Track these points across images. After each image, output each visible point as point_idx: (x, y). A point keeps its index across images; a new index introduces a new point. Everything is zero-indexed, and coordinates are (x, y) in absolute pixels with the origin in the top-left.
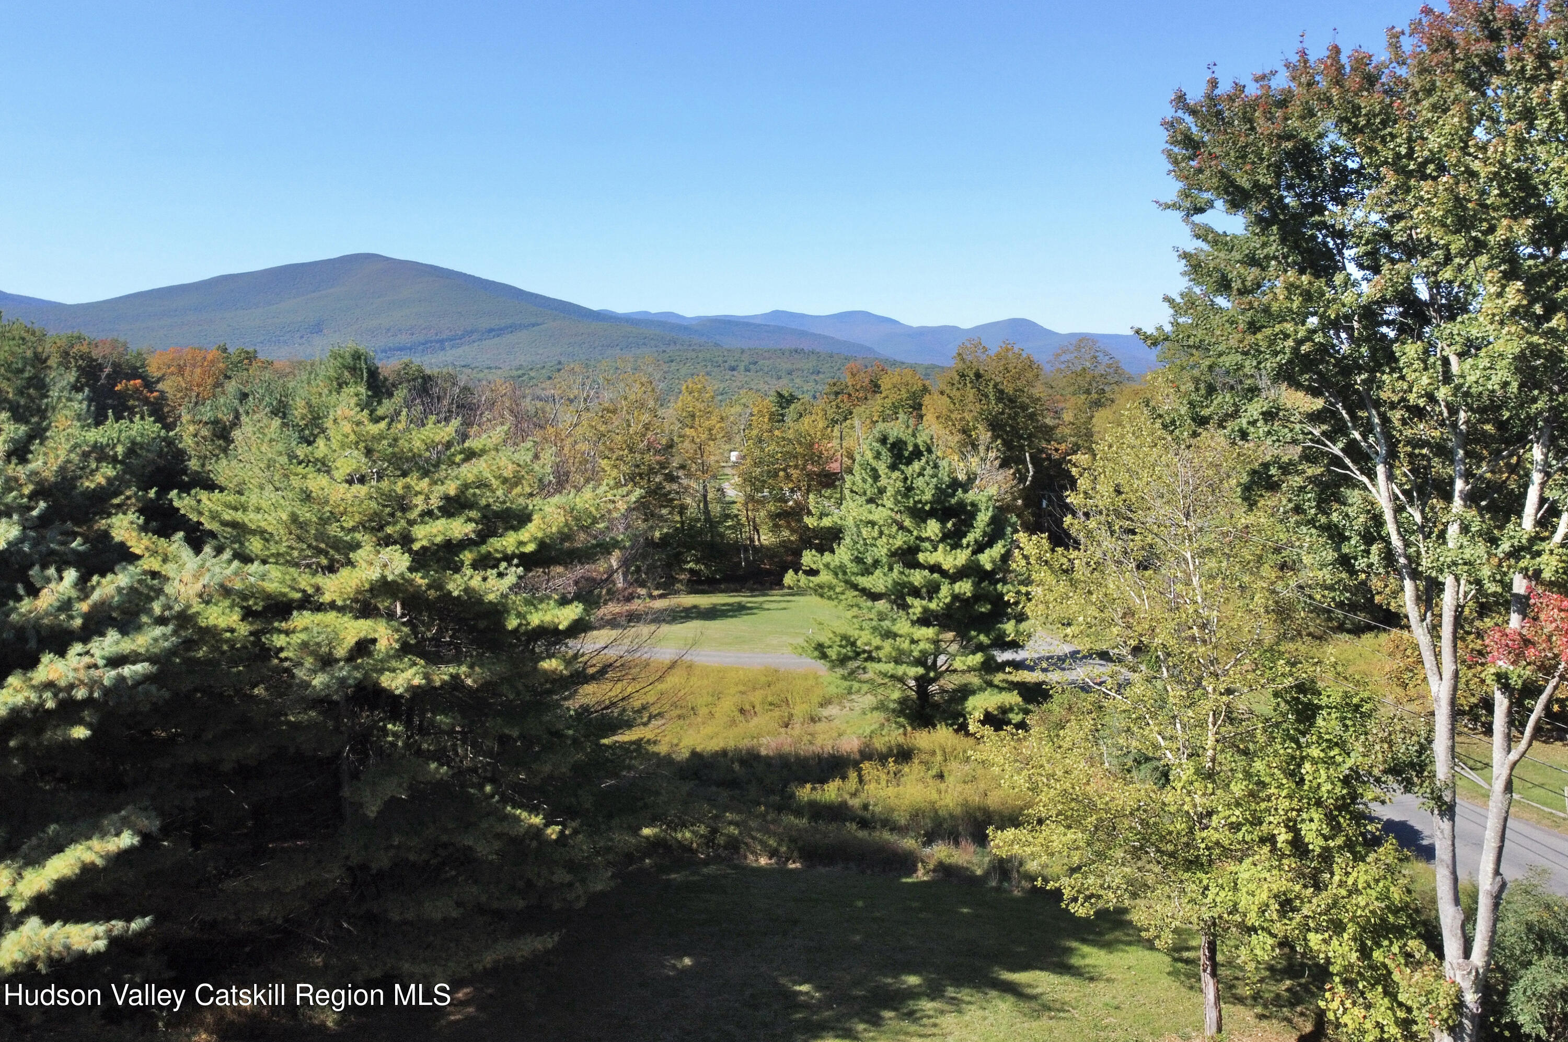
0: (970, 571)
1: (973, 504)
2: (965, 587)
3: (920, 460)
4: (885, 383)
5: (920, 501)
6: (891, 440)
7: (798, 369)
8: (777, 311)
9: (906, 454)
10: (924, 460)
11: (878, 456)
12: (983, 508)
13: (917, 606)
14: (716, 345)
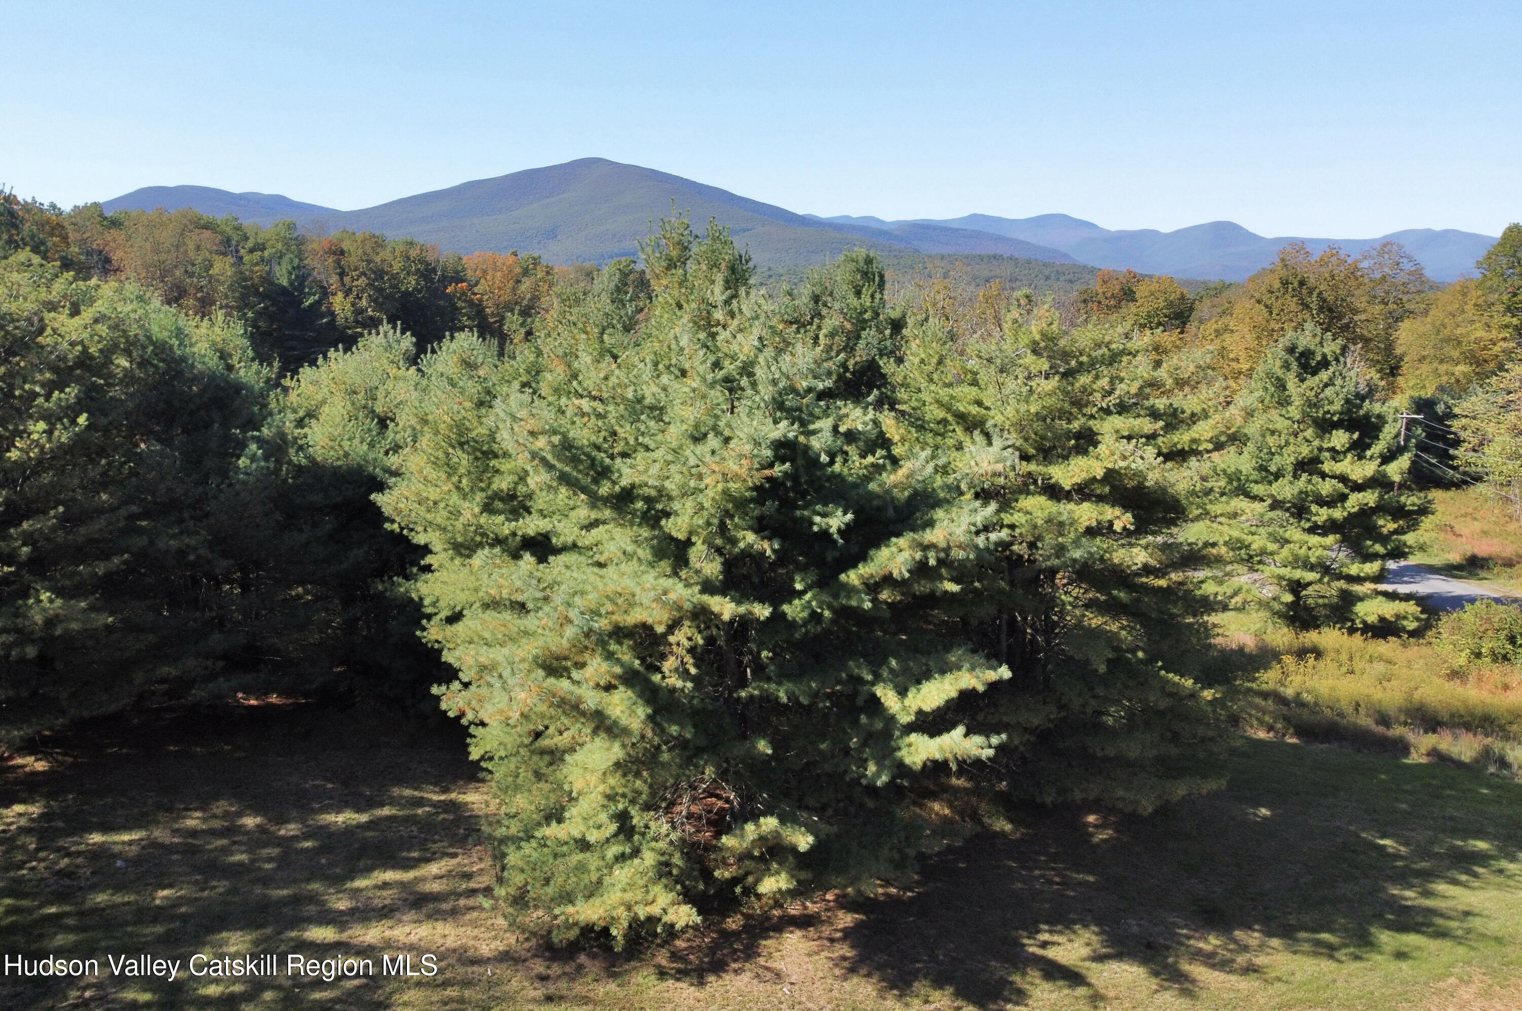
0: (1379, 482)
1: (1379, 416)
2: (1370, 498)
3: (1327, 369)
4: (1141, 291)
5: (1328, 412)
6: (1300, 349)
7: (996, 277)
8: (975, 215)
9: (1313, 363)
10: (1331, 369)
11: (1286, 366)
12: (1390, 420)
13: (1322, 514)
14: (916, 251)
